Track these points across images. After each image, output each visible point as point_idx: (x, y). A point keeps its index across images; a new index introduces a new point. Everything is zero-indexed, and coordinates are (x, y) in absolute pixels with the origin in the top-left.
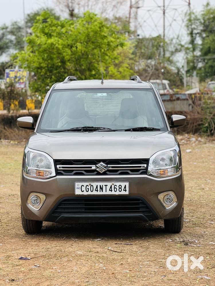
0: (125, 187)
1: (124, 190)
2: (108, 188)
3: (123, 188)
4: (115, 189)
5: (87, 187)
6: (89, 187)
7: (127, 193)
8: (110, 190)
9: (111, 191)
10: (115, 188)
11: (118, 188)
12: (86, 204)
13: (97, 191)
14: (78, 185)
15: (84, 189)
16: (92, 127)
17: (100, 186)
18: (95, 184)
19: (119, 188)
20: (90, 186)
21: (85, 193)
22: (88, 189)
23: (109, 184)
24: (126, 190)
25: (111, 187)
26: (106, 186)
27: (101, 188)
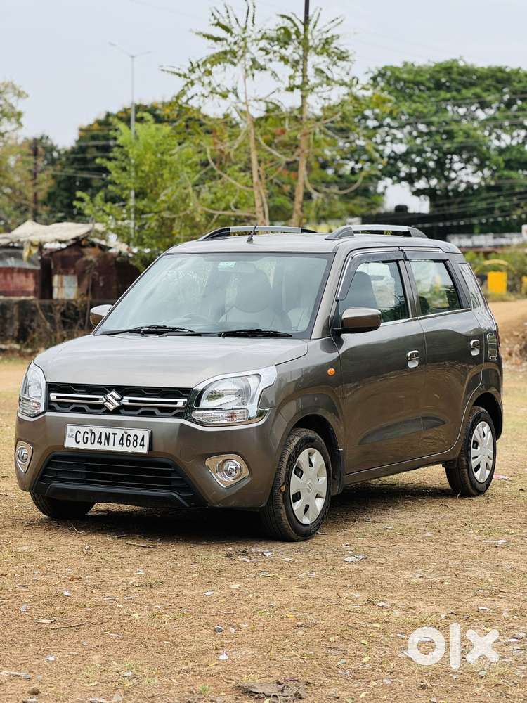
0: (143, 440)
1: (140, 445)
2: (118, 438)
3: (139, 441)
4: (135, 443)
5: (86, 434)
6: (89, 436)
7: (145, 450)
8: (120, 443)
9: (122, 444)
10: (128, 440)
11: (132, 441)
12: (88, 468)
13: (101, 443)
14: (71, 430)
15: (80, 437)
16: (165, 327)
17: (106, 434)
18: (97, 431)
19: (134, 441)
20: (90, 434)
21: (82, 446)
22: (87, 438)
23: (120, 432)
24: (143, 446)
25: (122, 438)
26: (115, 434)
27: (107, 439)
